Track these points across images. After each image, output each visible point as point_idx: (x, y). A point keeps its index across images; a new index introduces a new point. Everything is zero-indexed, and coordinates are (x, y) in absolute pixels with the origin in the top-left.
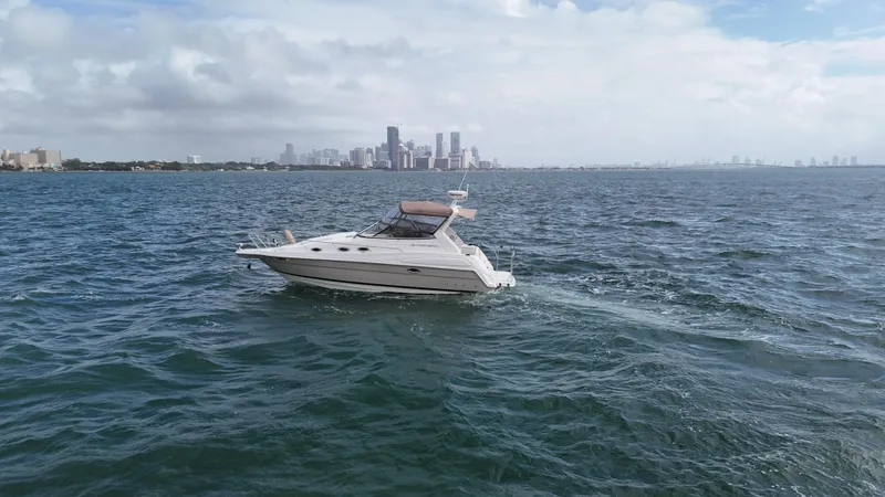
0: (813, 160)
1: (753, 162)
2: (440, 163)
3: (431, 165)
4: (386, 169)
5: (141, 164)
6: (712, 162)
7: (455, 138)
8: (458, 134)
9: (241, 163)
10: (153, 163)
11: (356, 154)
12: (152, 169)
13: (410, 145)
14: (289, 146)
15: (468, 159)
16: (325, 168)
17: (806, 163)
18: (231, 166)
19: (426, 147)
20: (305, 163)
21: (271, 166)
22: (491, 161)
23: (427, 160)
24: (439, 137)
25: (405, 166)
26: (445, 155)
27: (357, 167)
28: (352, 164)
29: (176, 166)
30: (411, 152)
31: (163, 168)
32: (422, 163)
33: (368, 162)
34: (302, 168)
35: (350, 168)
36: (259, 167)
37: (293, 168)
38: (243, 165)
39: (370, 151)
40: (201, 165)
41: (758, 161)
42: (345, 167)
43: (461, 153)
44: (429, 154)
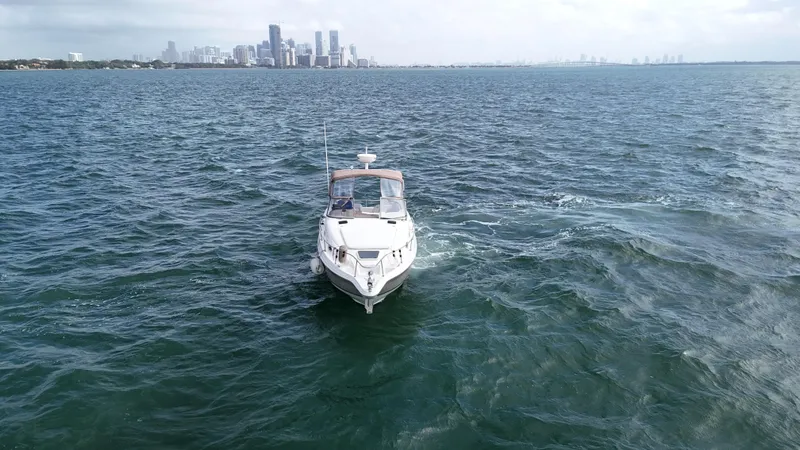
0: (647, 58)
1: (598, 60)
2: (321, 61)
3: (312, 63)
4: (270, 66)
5: (24, 63)
6: (563, 61)
7: (334, 37)
8: (336, 32)
9: (126, 61)
10: (36, 61)
11: (239, 51)
12: (37, 67)
13: (291, 43)
14: (171, 44)
15: (347, 58)
16: (209, 65)
17: (642, 61)
18: (116, 64)
19: (306, 45)
20: (188, 61)
21: (157, 64)
22: (368, 59)
23: (308, 57)
24: (318, 35)
25: (288, 64)
26: (325, 53)
27: (241, 65)
28: (236, 61)
29: (60, 64)
30: (293, 50)
31: (48, 67)
32: (303, 61)
33: (251, 61)
34: (187, 66)
35: (236, 66)
36: (145, 65)
37: (178, 66)
38: (129, 63)
39: (251, 48)
40: (85, 63)
41: (602, 59)
42: (229, 64)
43: (339, 51)
44: (310, 51)
